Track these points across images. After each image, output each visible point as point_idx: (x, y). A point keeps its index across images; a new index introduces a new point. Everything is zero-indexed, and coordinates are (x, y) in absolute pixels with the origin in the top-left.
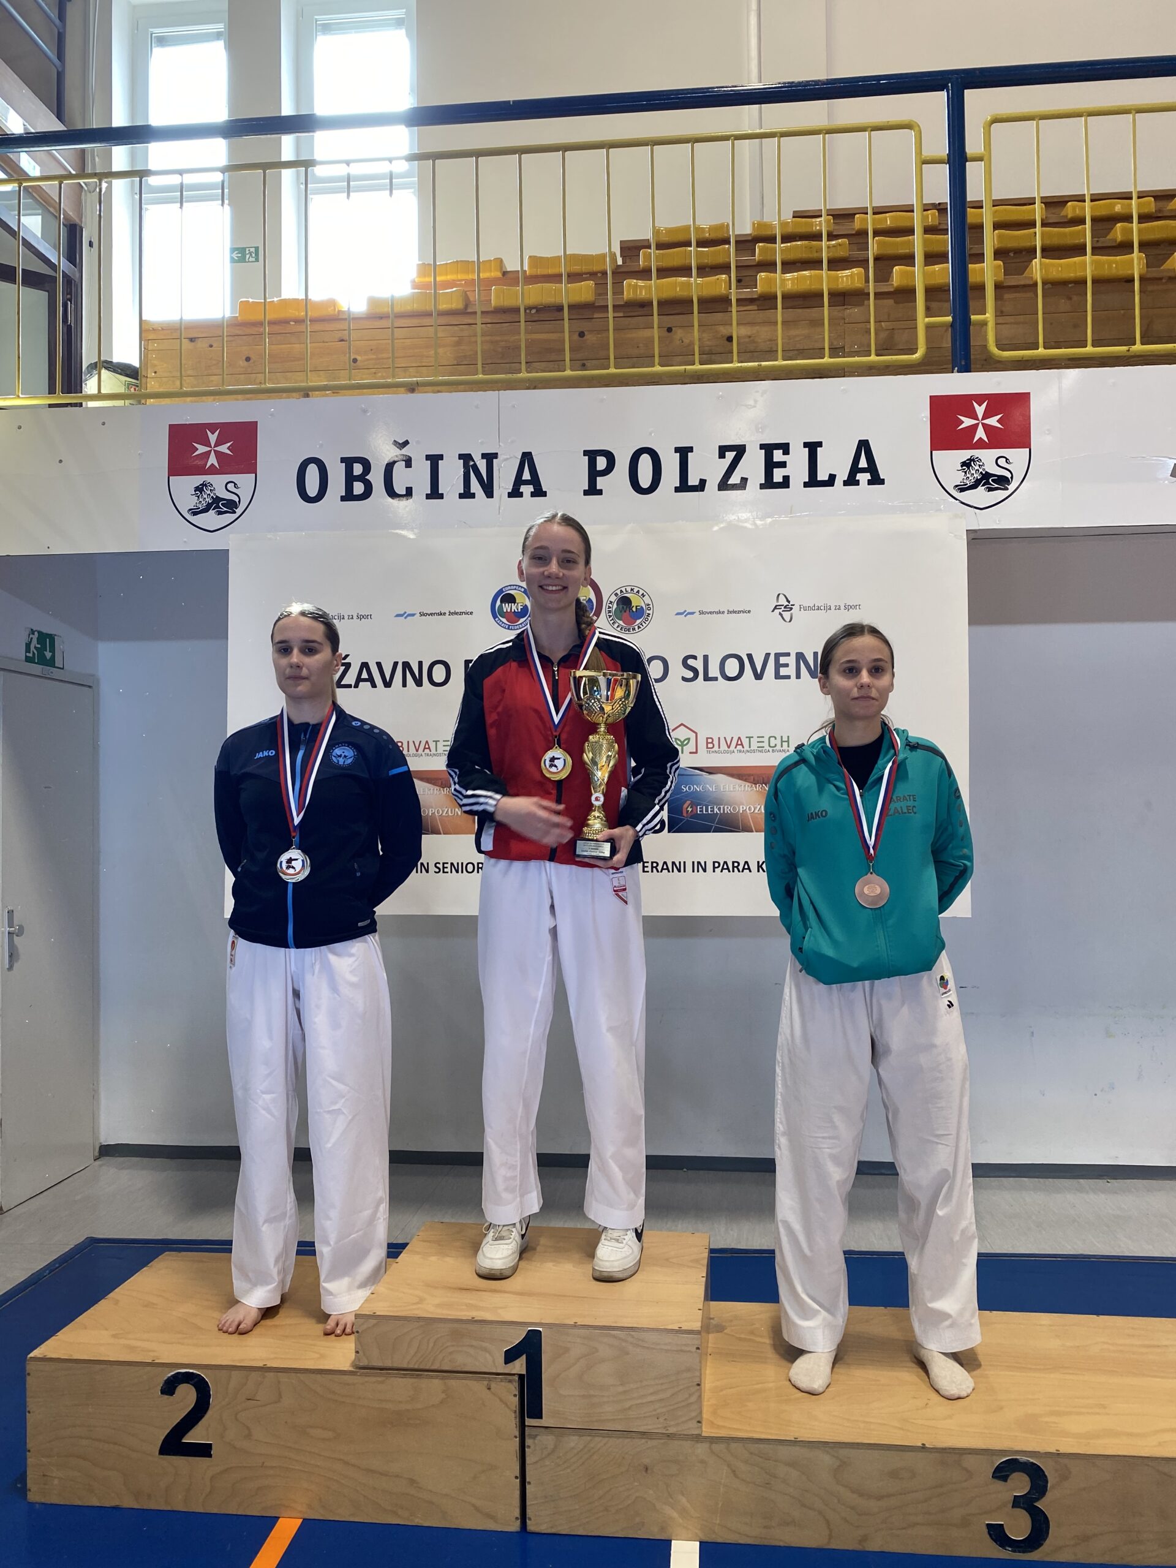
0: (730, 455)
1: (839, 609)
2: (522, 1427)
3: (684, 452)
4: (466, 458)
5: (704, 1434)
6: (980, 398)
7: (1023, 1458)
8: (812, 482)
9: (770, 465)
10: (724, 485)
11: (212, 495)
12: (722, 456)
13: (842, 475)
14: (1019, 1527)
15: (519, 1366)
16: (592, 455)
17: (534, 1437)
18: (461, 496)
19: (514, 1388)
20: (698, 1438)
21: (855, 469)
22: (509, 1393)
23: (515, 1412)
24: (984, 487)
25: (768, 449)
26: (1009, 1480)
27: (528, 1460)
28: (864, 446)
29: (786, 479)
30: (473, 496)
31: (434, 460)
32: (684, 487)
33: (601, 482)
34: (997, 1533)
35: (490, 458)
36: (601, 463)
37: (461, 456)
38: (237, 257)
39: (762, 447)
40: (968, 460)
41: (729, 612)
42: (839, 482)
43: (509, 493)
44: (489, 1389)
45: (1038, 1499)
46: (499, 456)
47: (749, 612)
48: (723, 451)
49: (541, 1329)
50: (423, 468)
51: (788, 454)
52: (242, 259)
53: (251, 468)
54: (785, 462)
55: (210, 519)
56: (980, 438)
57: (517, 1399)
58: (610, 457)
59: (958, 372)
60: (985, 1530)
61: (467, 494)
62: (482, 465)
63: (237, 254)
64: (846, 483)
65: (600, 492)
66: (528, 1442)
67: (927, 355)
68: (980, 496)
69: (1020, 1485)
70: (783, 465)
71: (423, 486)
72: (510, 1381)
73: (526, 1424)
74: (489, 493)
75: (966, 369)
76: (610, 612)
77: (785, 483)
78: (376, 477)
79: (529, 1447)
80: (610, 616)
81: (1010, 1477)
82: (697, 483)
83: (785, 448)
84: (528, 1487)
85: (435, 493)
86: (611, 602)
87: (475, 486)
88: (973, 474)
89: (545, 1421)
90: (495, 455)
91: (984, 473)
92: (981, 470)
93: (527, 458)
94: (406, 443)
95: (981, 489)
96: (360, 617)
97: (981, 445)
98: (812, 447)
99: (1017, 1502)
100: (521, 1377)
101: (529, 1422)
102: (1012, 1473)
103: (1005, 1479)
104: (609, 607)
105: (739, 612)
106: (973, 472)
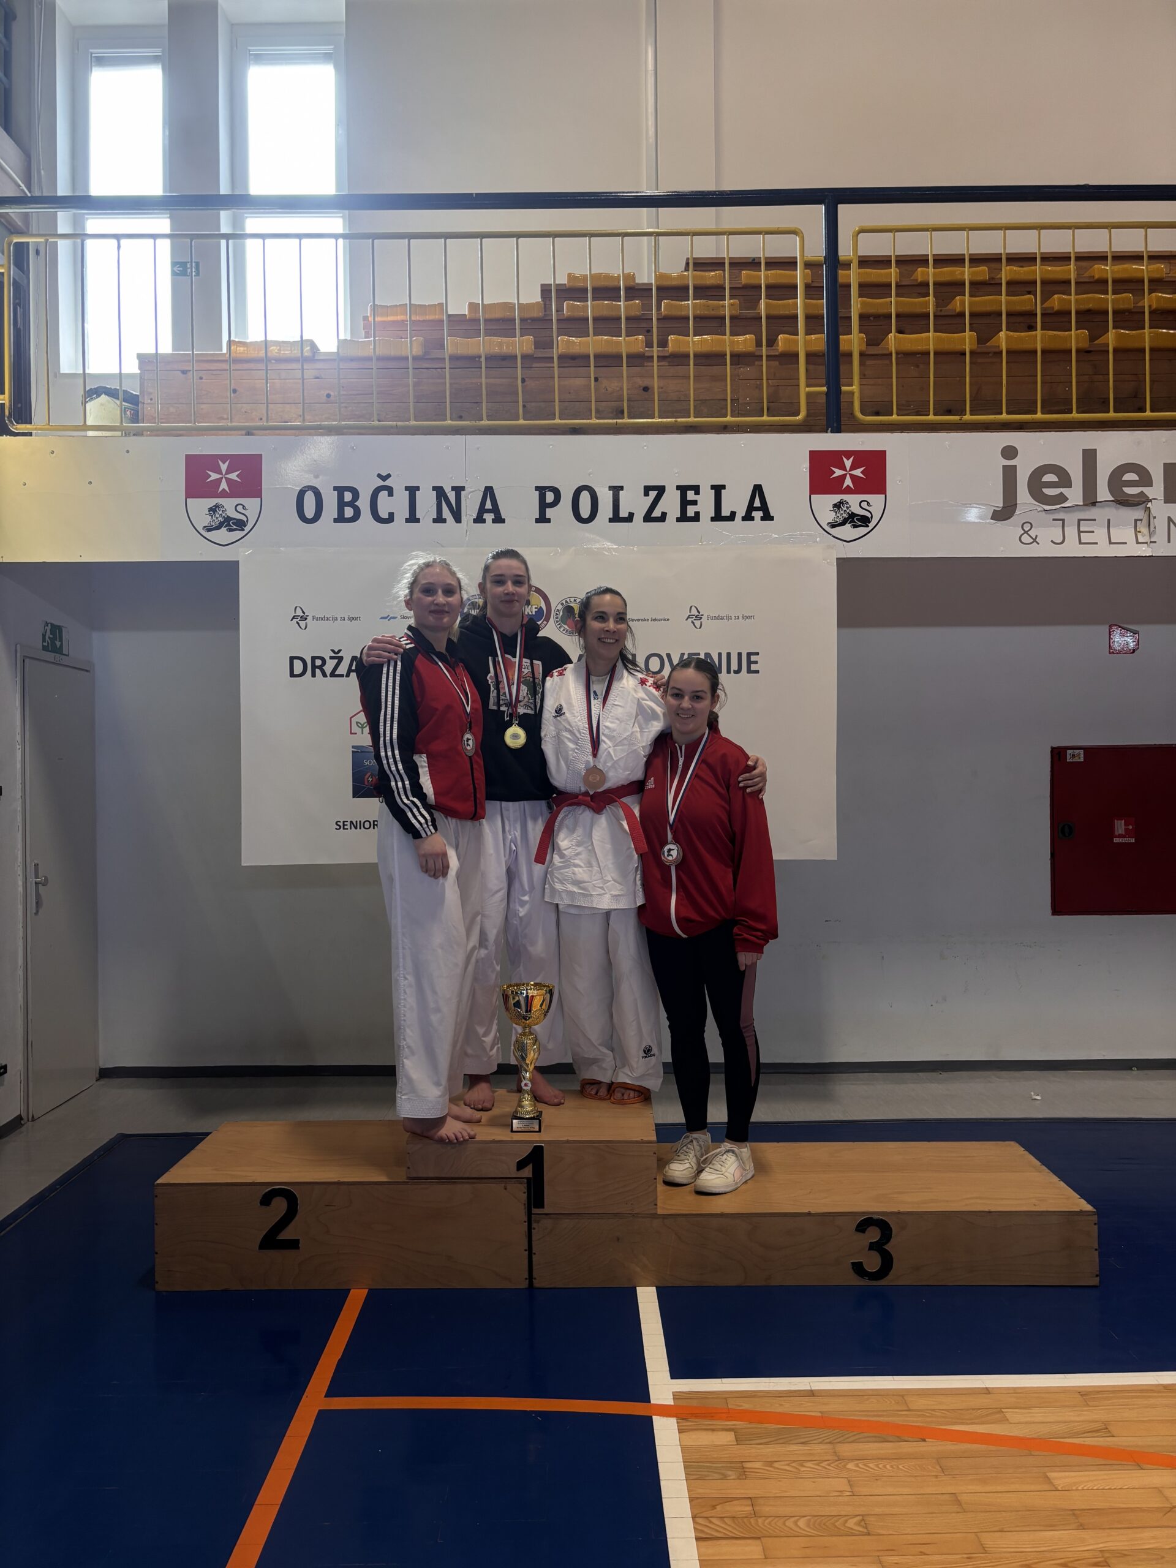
0: (653, 494)
1: (738, 619)
2: (529, 1214)
3: (616, 490)
4: (440, 491)
5: (659, 1213)
6: (848, 454)
7: (875, 1217)
8: (718, 517)
9: (685, 503)
10: (648, 518)
11: (223, 515)
12: (646, 494)
13: (741, 512)
14: (873, 1263)
15: (528, 1172)
16: (542, 490)
17: (538, 1222)
18: (435, 521)
19: (523, 1188)
20: (655, 1216)
21: (751, 508)
22: (520, 1193)
23: (525, 1204)
24: (850, 525)
25: (683, 489)
26: (866, 1232)
27: (534, 1238)
28: (758, 489)
29: (697, 514)
30: (444, 521)
31: (412, 491)
32: (616, 518)
33: (549, 513)
34: (858, 1268)
35: (458, 490)
36: (550, 497)
37: (434, 488)
38: (179, 270)
39: (678, 488)
40: (838, 502)
41: (653, 620)
42: (738, 517)
43: (474, 519)
44: (506, 1189)
45: (885, 1244)
46: (466, 489)
47: (668, 620)
48: (647, 490)
49: (543, 1145)
50: (402, 498)
51: (699, 494)
52: (184, 273)
53: (256, 492)
54: (696, 501)
55: (222, 535)
56: (848, 485)
57: (526, 1195)
58: (556, 492)
59: (832, 432)
60: (850, 1266)
61: (440, 519)
62: (452, 496)
63: (178, 267)
64: (744, 519)
65: (548, 521)
66: (534, 1225)
67: (805, 420)
68: (847, 531)
69: (873, 1234)
71: (402, 512)
72: (521, 1183)
74: (458, 519)
75: (838, 430)
76: (557, 618)
77: (696, 517)
78: (364, 503)
79: (534, 1229)
80: (557, 622)
81: (868, 1229)
82: (626, 515)
83: (696, 489)
84: (534, 1256)
85: (413, 519)
86: (558, 610)
87: (446, 513)
88: (842, 514)
89: (546, 1210)
90: (463, 488)
91: (850, 513)
92: (848, 511)
93: (489, 491)
94: (389, 476)
95: (848, 526)
96: (351, 619)
97: (848, 491)
98: (718, 489)
99: (872, 1246)
100: (528, 1179)
101: (535, 1211)
102: (868, 1227)
103: (863, 1231)
104: (557, 614)
105: (660, 620)
106: (842, 512)
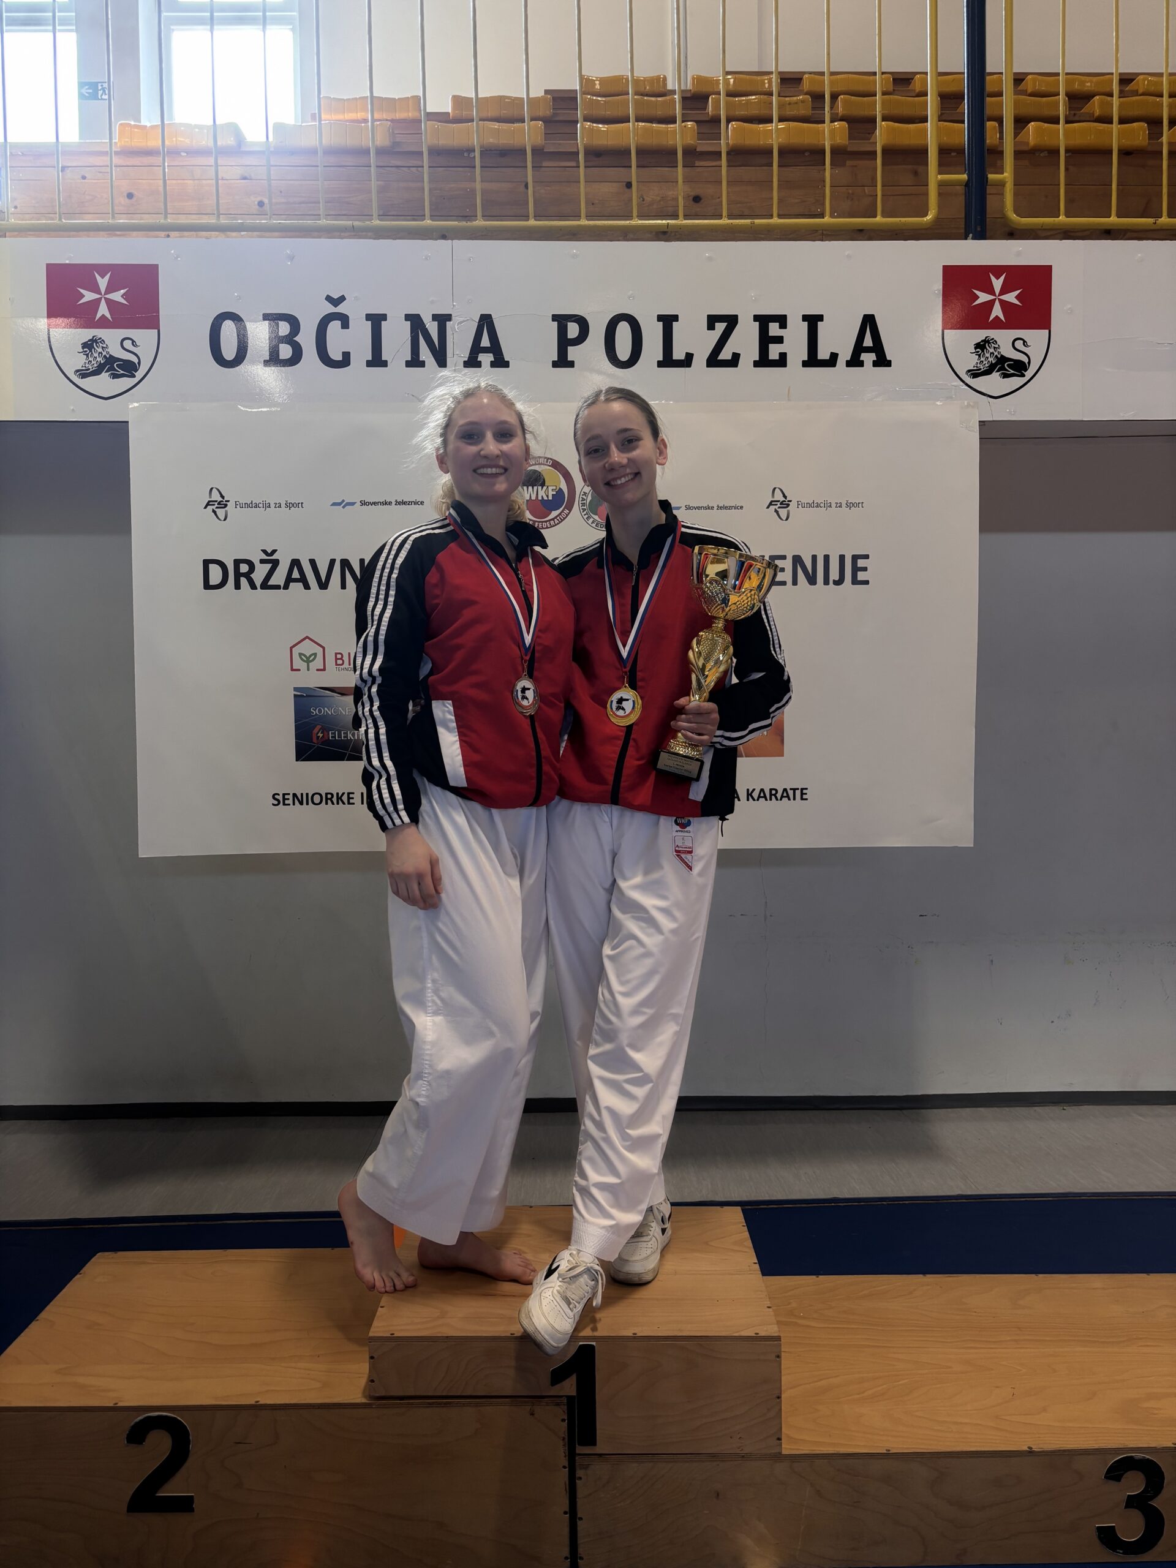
0: (721, 327)
1: (840, 506)
2: (572, 1456)
3: (668, 321)
4: (415, 320)
5: (784, 1452)
6: (998, 270)
7: (1139, 1455)
8: (812, 361)
9: (766, 340)
10: (713, 361)
11: (104, 353)
12: (711, 327)
13: (845, 355)
14: (1131, 1528)
15: (569, 1387)
16: (561, 320)
17: (586, 1467)
18: (409, 364)
19: (561, 1412)
20: (779, 1457)
21: (859, 348)
22: (556, 1420)
23: (564, 1439)
24: (999, 373)
25: (763, 321)
26: (1123, 1480)
27: (580, 1493)
28: (869, 321)
29: (783, 356)
30: (422, 364)
31: (376, 320)
32: (667, 361)
33: (573, 352)
34: (1108, 1537)
35: (443, 320)
36: (573, 330)
37: (408, 317)
38: (87, 93)
39: (757, 318)
40: (982, 341)
41: (719, 508)
42: (841, 361)
43: (464, 362)
44: (532, 1414)
45: (1152, 1498)
46: (453, 318)
47: (742, 507)
48: (712, 321)
49: (594, 1343)
50: (361, 331)
51: (785, 327)
52: (94, 96)
53: (151, 321)
54: (782, 337)
55: (103, 383)
56: (997, 316)
57: (565, 1424)
58: (583, 324)
59: (973, 238)
60: (1094, 1535)
61: (415, 362)
62: (433, 328)
63: (87, 89)
64: (849, 364)
65: (571, 364)
66: (580, 1473)
67: (937, 220)
68: (994, 383)
69: (1134, 1483)
70: (779, 340)
71: (362, 351)
72: (558, 1404)
73: (577, 1452)
74: (442, 362)
75: (981, 235)
76: (583, 504)
77: (782, 361)
78: (307, 339)
79: (580, 1478)
80: (584, 510)
81: (1125, 1476)
82: (682, 357)
83: (782, 321)
84: (579, 1523)
85: (377, 361)
86: (585, 494)
87: (425, 354)
88: (988, 358)
89: (600, 1448)
90: (448, 317)
91: (999, 356)
92: (996, 353)
93: (486, 321)
94: (342, 299)
95: (996, 375)
96: (289, 505)
97: (997, 324)
98: (813, 321)
99: (1132, 1502)
100: (570, 1398)
101: (580, 1450)
102: (1126, 1472)
103: (1118, 1479)
104: (583, 499)
105: (730, 508)
106: (988, 355)
